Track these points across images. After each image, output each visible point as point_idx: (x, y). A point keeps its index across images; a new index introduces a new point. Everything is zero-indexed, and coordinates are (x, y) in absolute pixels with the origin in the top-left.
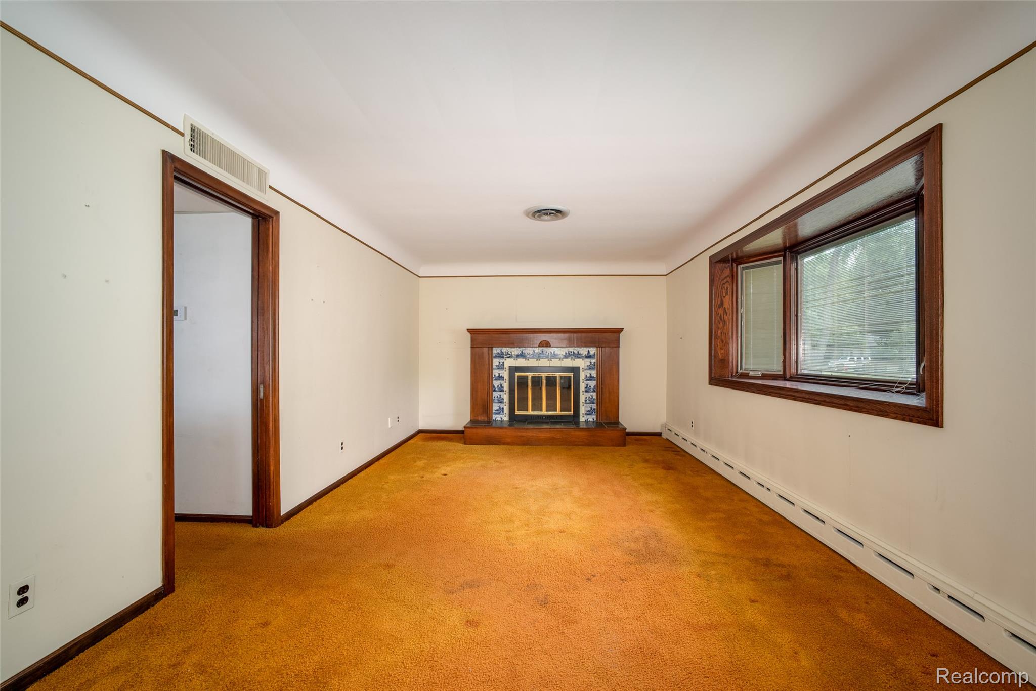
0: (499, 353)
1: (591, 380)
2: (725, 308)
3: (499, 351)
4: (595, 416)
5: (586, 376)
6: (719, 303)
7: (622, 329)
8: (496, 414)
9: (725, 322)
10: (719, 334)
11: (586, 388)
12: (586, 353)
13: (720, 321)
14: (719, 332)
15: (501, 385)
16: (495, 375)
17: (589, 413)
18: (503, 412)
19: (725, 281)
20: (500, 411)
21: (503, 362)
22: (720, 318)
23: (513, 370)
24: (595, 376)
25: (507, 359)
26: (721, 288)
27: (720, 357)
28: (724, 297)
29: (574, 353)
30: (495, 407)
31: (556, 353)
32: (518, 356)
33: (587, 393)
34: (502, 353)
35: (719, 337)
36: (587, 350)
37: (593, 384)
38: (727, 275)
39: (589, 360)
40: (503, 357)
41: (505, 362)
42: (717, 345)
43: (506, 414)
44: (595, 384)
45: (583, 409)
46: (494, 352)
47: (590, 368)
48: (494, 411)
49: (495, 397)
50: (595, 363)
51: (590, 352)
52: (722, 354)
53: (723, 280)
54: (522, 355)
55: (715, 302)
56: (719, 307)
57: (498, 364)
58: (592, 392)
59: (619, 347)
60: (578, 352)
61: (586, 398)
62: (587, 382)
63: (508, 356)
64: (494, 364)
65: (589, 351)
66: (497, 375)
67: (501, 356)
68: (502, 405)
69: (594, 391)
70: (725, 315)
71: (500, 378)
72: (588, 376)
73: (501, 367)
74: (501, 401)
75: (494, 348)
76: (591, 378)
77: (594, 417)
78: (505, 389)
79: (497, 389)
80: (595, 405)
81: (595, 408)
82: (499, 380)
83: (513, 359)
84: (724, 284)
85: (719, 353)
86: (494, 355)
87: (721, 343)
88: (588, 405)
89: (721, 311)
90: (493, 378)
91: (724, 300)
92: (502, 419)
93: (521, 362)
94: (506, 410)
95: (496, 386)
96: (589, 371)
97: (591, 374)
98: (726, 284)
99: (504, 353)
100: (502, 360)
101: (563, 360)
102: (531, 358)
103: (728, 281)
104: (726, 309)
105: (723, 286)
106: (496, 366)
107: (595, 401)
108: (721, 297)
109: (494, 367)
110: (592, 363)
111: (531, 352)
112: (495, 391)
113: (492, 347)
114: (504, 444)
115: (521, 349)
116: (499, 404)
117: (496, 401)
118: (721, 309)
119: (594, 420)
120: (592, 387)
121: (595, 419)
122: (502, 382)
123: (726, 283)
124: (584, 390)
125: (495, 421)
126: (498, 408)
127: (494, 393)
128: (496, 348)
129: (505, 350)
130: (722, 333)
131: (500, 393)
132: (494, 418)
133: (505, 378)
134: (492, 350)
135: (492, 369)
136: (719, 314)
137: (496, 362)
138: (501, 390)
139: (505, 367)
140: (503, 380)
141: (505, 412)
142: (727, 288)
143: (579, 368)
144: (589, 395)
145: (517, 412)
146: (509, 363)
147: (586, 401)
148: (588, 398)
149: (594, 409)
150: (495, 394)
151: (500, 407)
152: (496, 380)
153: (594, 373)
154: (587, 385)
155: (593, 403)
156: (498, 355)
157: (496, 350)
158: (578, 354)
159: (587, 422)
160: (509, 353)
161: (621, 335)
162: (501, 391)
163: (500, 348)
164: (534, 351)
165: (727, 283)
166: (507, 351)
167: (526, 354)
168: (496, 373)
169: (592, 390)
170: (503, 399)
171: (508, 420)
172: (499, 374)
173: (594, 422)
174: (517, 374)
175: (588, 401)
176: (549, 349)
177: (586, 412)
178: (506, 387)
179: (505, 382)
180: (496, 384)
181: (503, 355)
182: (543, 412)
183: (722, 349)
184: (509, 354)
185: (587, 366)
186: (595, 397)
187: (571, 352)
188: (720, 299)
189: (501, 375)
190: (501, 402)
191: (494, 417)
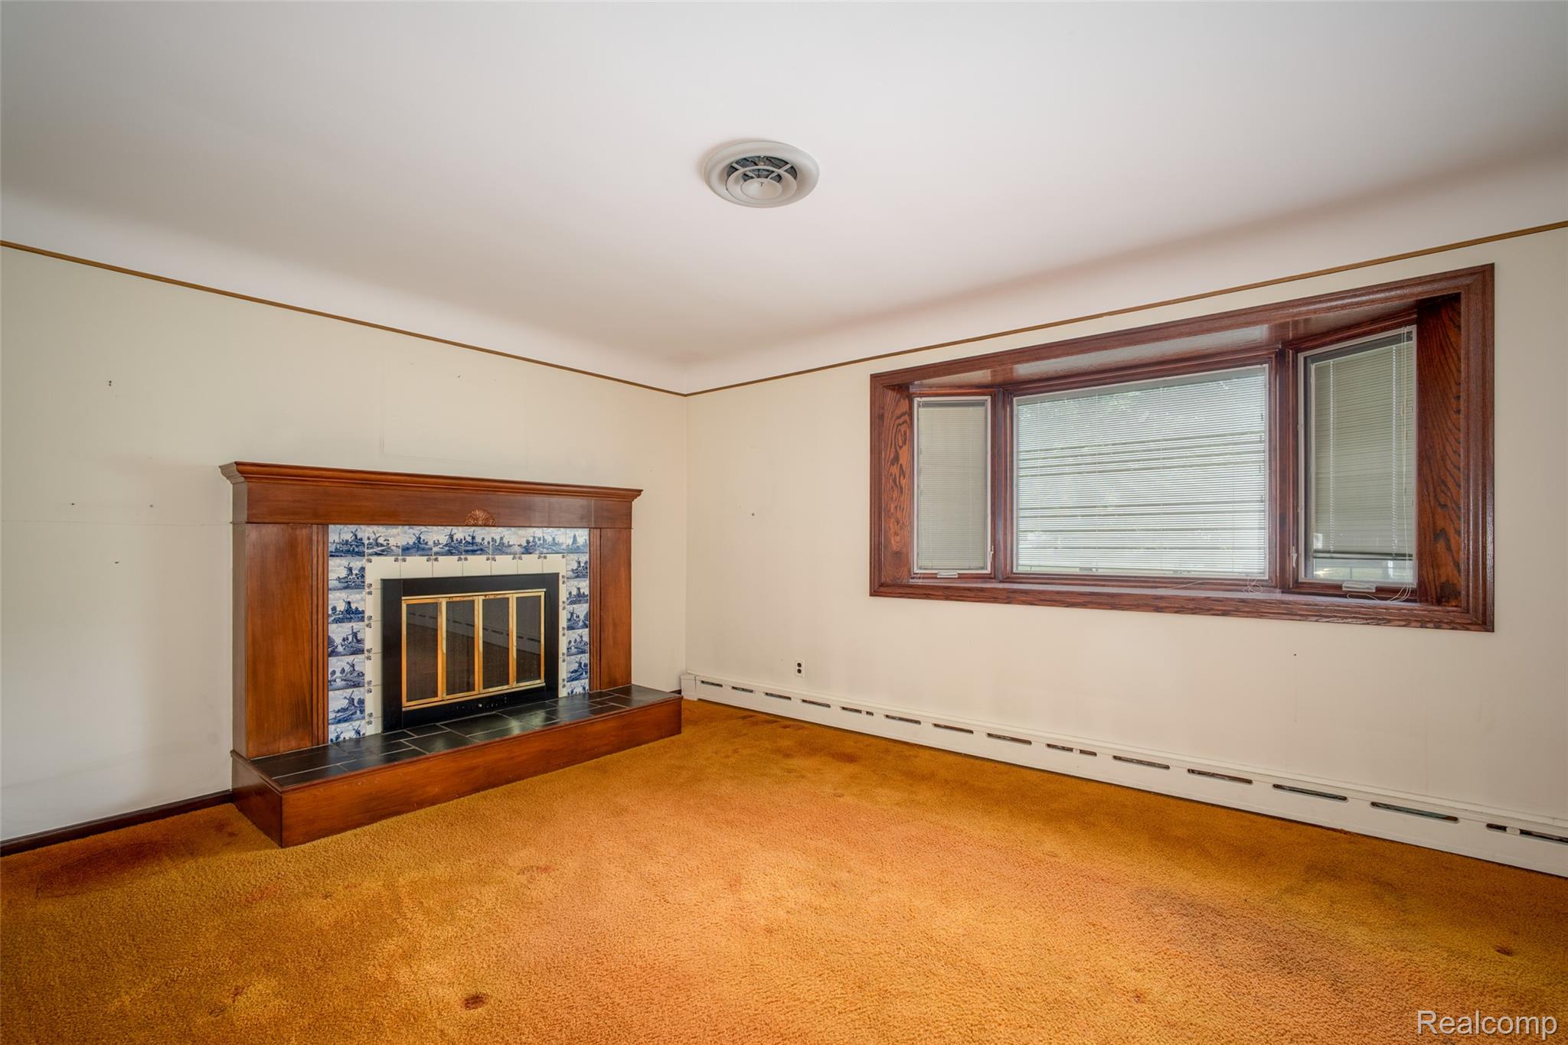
0: (347, 543)
1: (580, 602)
2: (901, 465)
3: (349, 537)
4: (587, 681)
5: (570, 593)
6: (892, 456)
7: (639, 492)
8: (339, 722)
9: (901, 488)
10: (892, 510)
11: (569, 620)
12: (570, 541)
13: (894, 487)
14: (893, 506)
15: (355, 635)
16: (334, 609)
17: (575, 676)
18: (362, 711)
19: (901, 420)
20: (355, 708)
21: (363, 569)
22: (894, 481)
23: (394, 590)
24: (587, 592)
25: (374, 558)
26: (894, 431)
27: (895, 548)
28: (901, 447)
29: (544, 540)
30: (337, 701)
31: (505, 541)
32: (406, 550)
33: (571, 632)
34: (359, 542)
35: (892, 514)
36: (572, 535)
37: (582, 610)
38: (904, 410)
39: (575, 557)
40: (361, 554)
41: (368, 566)
42: (889, 527)
43: (371, 715)
44: (588, 610)
45: (564, 671)
46: (331, 540)
47: (577, 574)
48: (332, 716)
49: (334, 672)
50: (586, 562)
51: (578, 538)
52: (898, 542)
53: (899, 418)
54: (419, 548)
55: (886, 455)
56: (892, 464)
57: (343, 573)
58: (582, 627)
59: (630, 528)
60: (554, 539)
61: (570, 642)
62: (570, 608)
63: (377, 549)
64: (332, 576)
65: (575, 536)
66: (341, 607)
67: (354, 549)
68: (357, 694)
69: (585, 626)
70: (902, 478)
71: (352, 614)
72: (574, 592)
73: (355, 582)
74: (355, 680)
75: (331, 527)
76: (578, 598)
77: (585, 682)
78: (367, 645)
79: (340, 649)
80: (587, 655)
81: (588, 662)
82: (350, 620)
83: (393, 558)
84: (899, 425)
85: (893, 542)
86: (332, 548)
87: (896, 524)
88: (573, 657)
89: (895, 470)
90: (329, 616)
91: (900, 452)
92: (358, 732)
93: (417, 567)
94: (373, 703)
95: (338, 640)
96: (575, 583)
97: (579, 589)
98: (903, 426)
99: (366, 542)
100: (356, 564)
101: (520, 558)
102: (442, 554)
103: (905, 422)
104: (904, 469)
105: (899, 427)
106: (339, 579)
107: (587, 648)
108: (895, 448)
109: (333, 583)
110: (582, 565)
111: (444, 540)
112: (334, 653)
113: (327, 525)
114: (421, 805)
115: (417, 530)
116: (350, 690)
117: (339, 683)
118: (895, 466)
119: (584, 688)
120: (582, 617)
121: (587, 688)
122: (356, 626)
123: (903, 423)
124: (566, 626)
125: (338, 744)
126: (345, 703)
127: (332, 660)
128: (339, 527)
129: (367, 532)
130: (896, 507)
131: (350, 659)
132: (332, 736)
133: (366, 615)
134: (326, 534)
135: (326, 590)
136: (891, 474)
137: (337, 568)
138: (356, 647)
139: (368, 581)
140: (362, 620)
141: (367, 711)
142: (905, 434)
143: (558, 574)
144: (574, 635)
145: (408, 705)
146: (380, 569)
147: (568, 649)
148: (573, 643)
149: (586, 665)
150: (336, 664)
151: (351, 701)
152: (337, 621)
153: (584, 586)
154: (572, 614)
155: (583, 652)
156: (345, 548)
157: (339, 534)
158: (555, 543)
159: (571, 695)
160: (381, 541)
161: (635, 503)
162: (353, 653)
163: (353, 528)
164: (451, 537)
165: (905, 424)
166: (373, 536)
167: (431, 543)
168: (337, 600)
169: (581, 623)
170: (361, 675)
171: (379, 730)
172: (349, 603)
173: (584, 694)
174: (407, 601)
175: (573, 650)
176: (489, 533)
177: (569, 675)
178: (372, 637)
179: (369, 626)
180: (338, 632)
181: (361, 549)
182: (476, 692)
183: (898, 535)
184: (378, 545)
185: (573, 570)
186: (586, 639)
187: (539, 539)
188: (893, 450)
189: (353, 606)
190: (357, 685)
191: (333, 731)
